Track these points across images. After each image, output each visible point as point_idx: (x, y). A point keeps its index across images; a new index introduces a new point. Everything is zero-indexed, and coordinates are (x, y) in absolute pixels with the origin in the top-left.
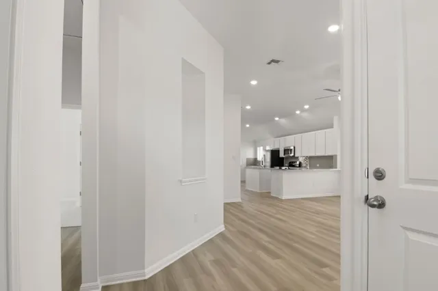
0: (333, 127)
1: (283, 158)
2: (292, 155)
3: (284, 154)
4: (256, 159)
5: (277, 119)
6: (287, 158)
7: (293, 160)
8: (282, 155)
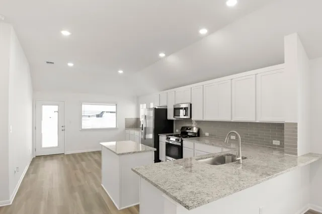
0: (282, 61)
1: (172, 121)
2: (188, 117)
3: (175, 115)
4: (138, 120)
5: (162, 55)
6: (177, 121)
7: (187, 125)
8: (170, 116)
